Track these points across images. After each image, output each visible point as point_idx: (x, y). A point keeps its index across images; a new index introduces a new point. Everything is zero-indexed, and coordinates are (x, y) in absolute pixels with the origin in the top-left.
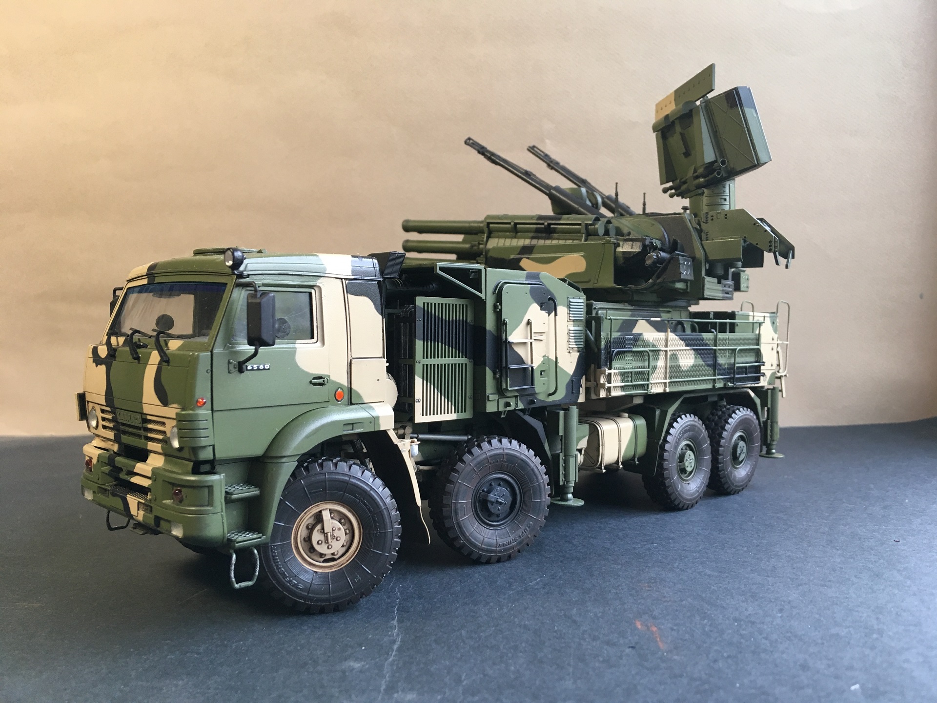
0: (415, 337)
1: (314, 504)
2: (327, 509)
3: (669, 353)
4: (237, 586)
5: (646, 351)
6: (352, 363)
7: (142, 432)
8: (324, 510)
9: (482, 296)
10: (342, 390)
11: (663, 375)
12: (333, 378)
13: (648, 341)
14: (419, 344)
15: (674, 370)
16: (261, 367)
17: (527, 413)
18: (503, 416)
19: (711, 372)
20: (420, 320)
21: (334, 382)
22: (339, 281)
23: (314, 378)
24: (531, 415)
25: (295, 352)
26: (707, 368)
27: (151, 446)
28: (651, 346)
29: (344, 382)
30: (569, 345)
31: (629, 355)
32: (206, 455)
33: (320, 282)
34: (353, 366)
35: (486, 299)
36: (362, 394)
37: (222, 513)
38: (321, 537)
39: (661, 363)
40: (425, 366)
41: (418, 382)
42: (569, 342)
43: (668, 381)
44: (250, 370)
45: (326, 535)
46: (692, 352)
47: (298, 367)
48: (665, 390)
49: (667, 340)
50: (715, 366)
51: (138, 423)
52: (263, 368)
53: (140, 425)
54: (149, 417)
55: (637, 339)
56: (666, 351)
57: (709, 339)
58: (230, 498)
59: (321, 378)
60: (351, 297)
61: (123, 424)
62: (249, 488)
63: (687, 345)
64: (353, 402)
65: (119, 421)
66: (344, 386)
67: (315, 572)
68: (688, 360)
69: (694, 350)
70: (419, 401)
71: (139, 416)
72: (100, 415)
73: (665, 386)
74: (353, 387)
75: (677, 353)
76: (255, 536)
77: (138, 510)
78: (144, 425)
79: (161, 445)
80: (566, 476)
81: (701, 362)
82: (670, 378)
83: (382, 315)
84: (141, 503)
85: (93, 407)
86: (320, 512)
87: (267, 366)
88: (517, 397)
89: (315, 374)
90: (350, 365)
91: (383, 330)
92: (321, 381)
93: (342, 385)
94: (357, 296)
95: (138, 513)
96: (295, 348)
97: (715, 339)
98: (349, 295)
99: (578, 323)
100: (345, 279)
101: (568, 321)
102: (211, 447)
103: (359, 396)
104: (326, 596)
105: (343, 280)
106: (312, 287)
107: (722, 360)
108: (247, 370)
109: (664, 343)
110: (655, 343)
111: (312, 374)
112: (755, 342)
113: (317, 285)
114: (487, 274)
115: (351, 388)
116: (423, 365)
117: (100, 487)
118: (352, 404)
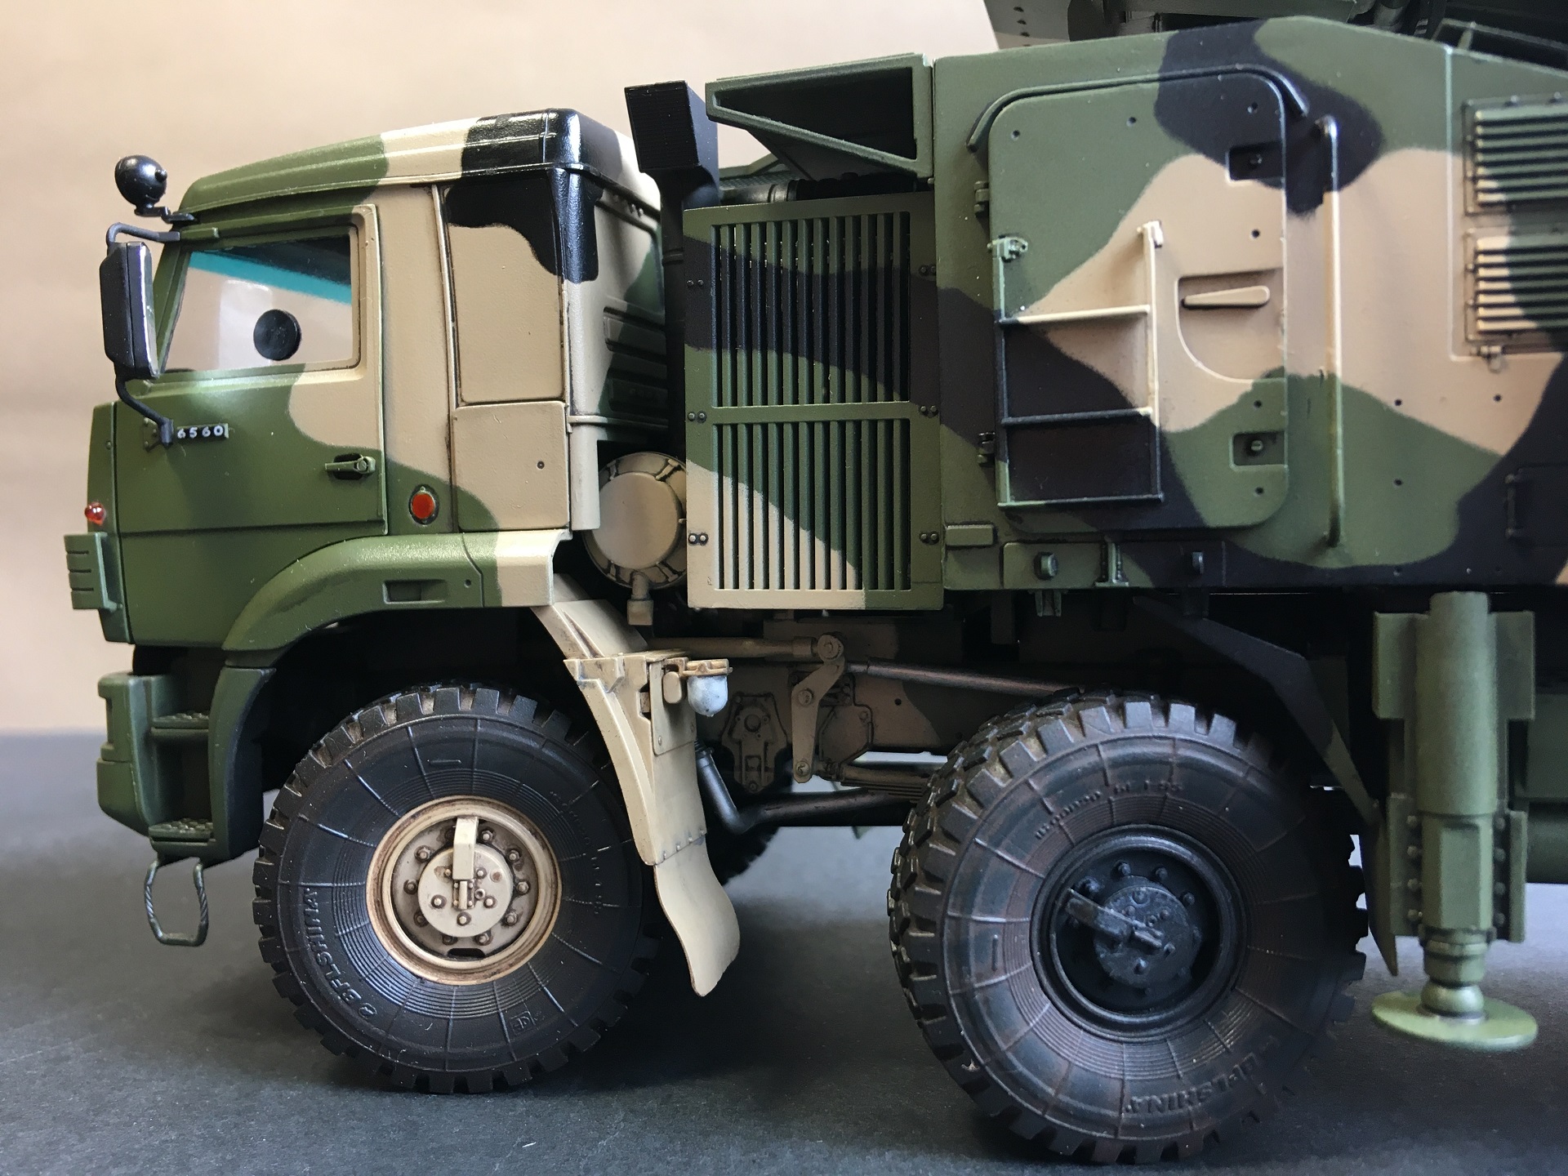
1: (438, 798)
2: (472, 816)
8: (464, 817)
38: (445, 890)
45: (456, 885)
67: (418, 977)
86: (455, 820)
104: (434, 1050)
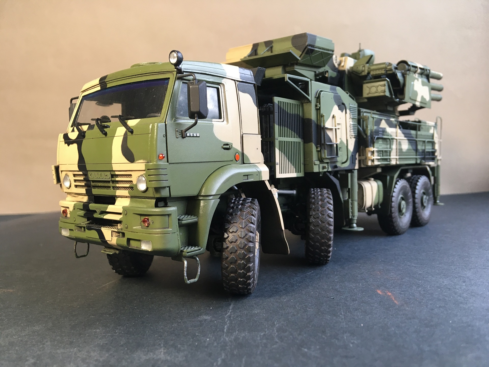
0: (274, 122)
3: (398, 141)
4: (188, 282)
5: (389, 139)
6: (244, 136)
7: (111, 184)
9: (309, 98)
10: (239, 154)
11: (395, 154)
12: (234, 146)
13: (388, 133)
14: (276, 127)
15: (400, 151)
16: (195, 135)
17: (332, 174)
18: (321, 175)
19: (415, 154)
20: (277, 112)
21: (234, 148)
22: (233, 82)
23: (224, 145)
24: (334, 176)
25: (213, 126)
26: (413, 151)
27: (118, 193)
28: (390, 136)
29: (239, 149)
30: (351, 133)
31: (381, 140)
32: (165, 193)
33: (224, 81)
34: (244, 138)
35: (311, 100)
36: (249, 157)
37: (178, 233)
39: (394, 147)
40: (280, 142)
41: (277, 151)
42: (351, 131)
43: (398, 157)
44: (188, 137)
46: (407, 141)
47: (215, 136)
48: (396, 163)
49: (396, 133)
50: (416, 150)
51: (108, 178)
52: (196, 135)
53: (110, 180)
54: (117, 173)
55: (384, 131)
56: (396, 139)
57: (414, 134)
58: (181, 223)
59: (227, 145)
60: (241, 93)
61: (94, 181)
62: (190, 217)
63: (405, 137)
64: (245, 162)
65: (90, 179)
66: (239, 151)
68: (405, 146)
69: (408, 140)
70: (278, 164)
71: (109, 174)
72: (72, 178)
73: (397, 161)
74: (244, 152)
75: (401, 141)
76: (196, 248)
77: (112, 236)
78: (113, 179)
79: (128, 191)
80: (353, 213)
81: (411, 148)
82: (399, 156)
83: (257, 107)
84: (114, 231)
85: (66, 175)
87: (198, 135)
88: (328, 163)
89: (225, 142)
90: (242, 137)
91: (258, 117)
92: (228, 146)
93: (238, 151)
94: (244, 93)
95: (112, 239)
96: (212, 124)
97: (416, 135)
98: (239, 92)
99: (354, 120)
100: (237, 81)
101: (350, 119)
102: (168, 188)
103: (248, 159)
105: (236, 81)
106: (219, 84)
107: (420, 147)
108: (187, 136)
109: (395, 134)
110: (392, 134)
111: (223, 142)
112: (431, 137)
113: (222, 83)
114: (312, 84)
115: (243, 153)
116: (279, 141)
117: (76, 226)
118: (244, 163)
